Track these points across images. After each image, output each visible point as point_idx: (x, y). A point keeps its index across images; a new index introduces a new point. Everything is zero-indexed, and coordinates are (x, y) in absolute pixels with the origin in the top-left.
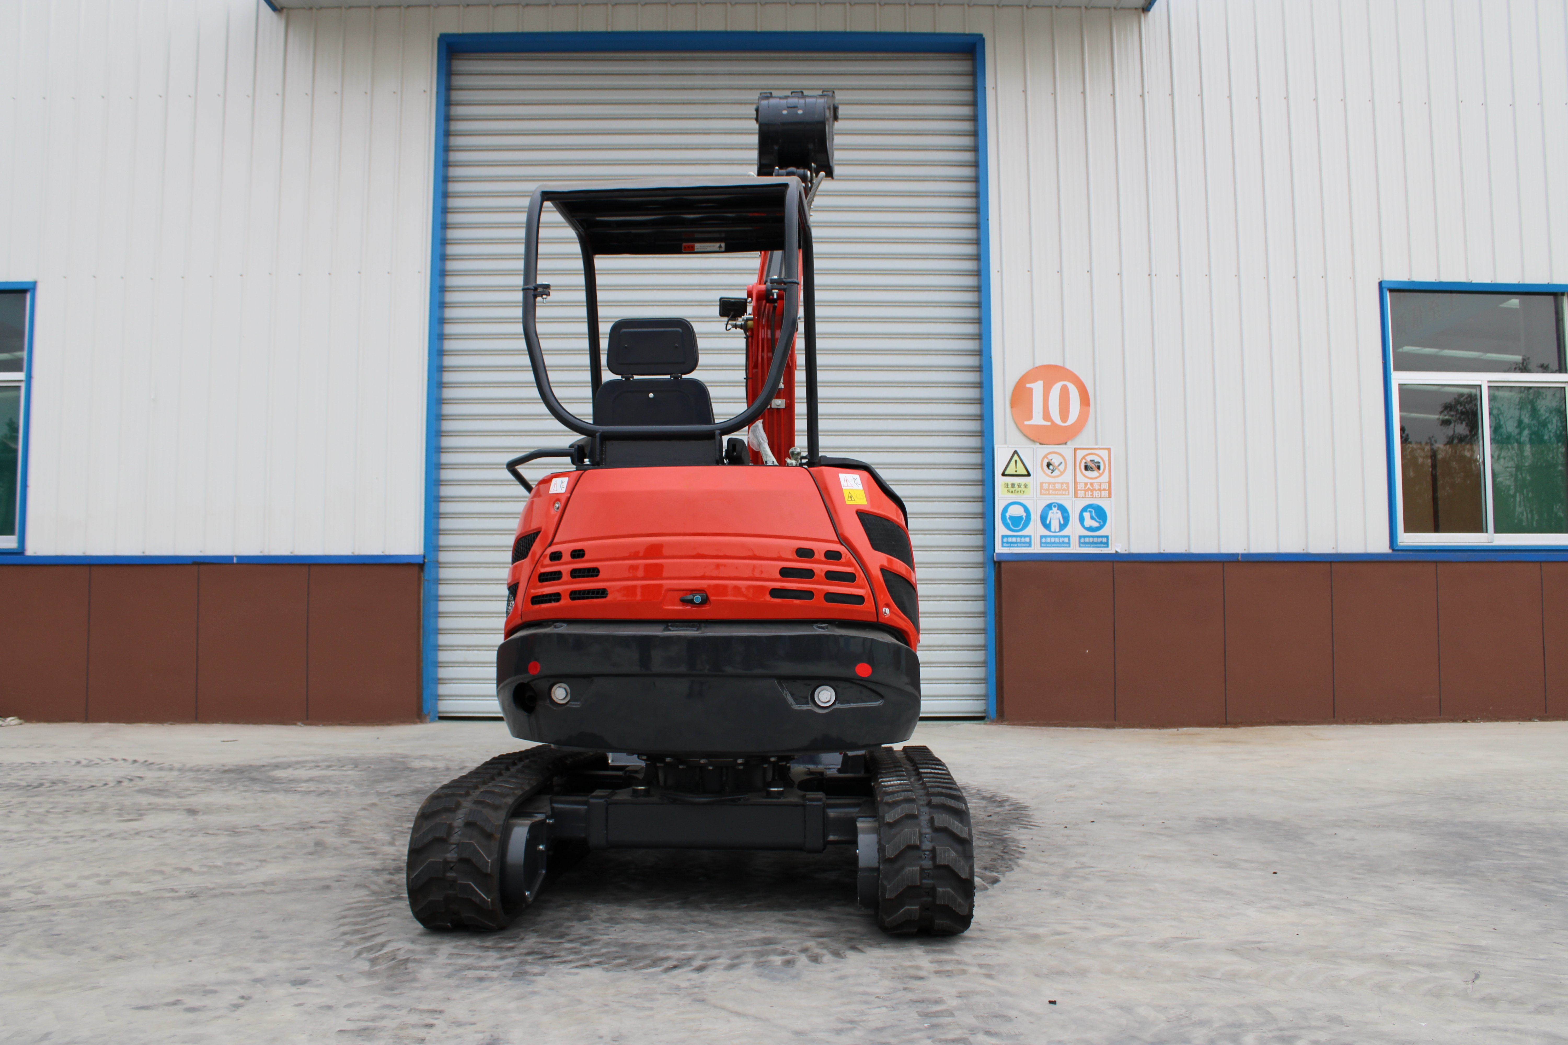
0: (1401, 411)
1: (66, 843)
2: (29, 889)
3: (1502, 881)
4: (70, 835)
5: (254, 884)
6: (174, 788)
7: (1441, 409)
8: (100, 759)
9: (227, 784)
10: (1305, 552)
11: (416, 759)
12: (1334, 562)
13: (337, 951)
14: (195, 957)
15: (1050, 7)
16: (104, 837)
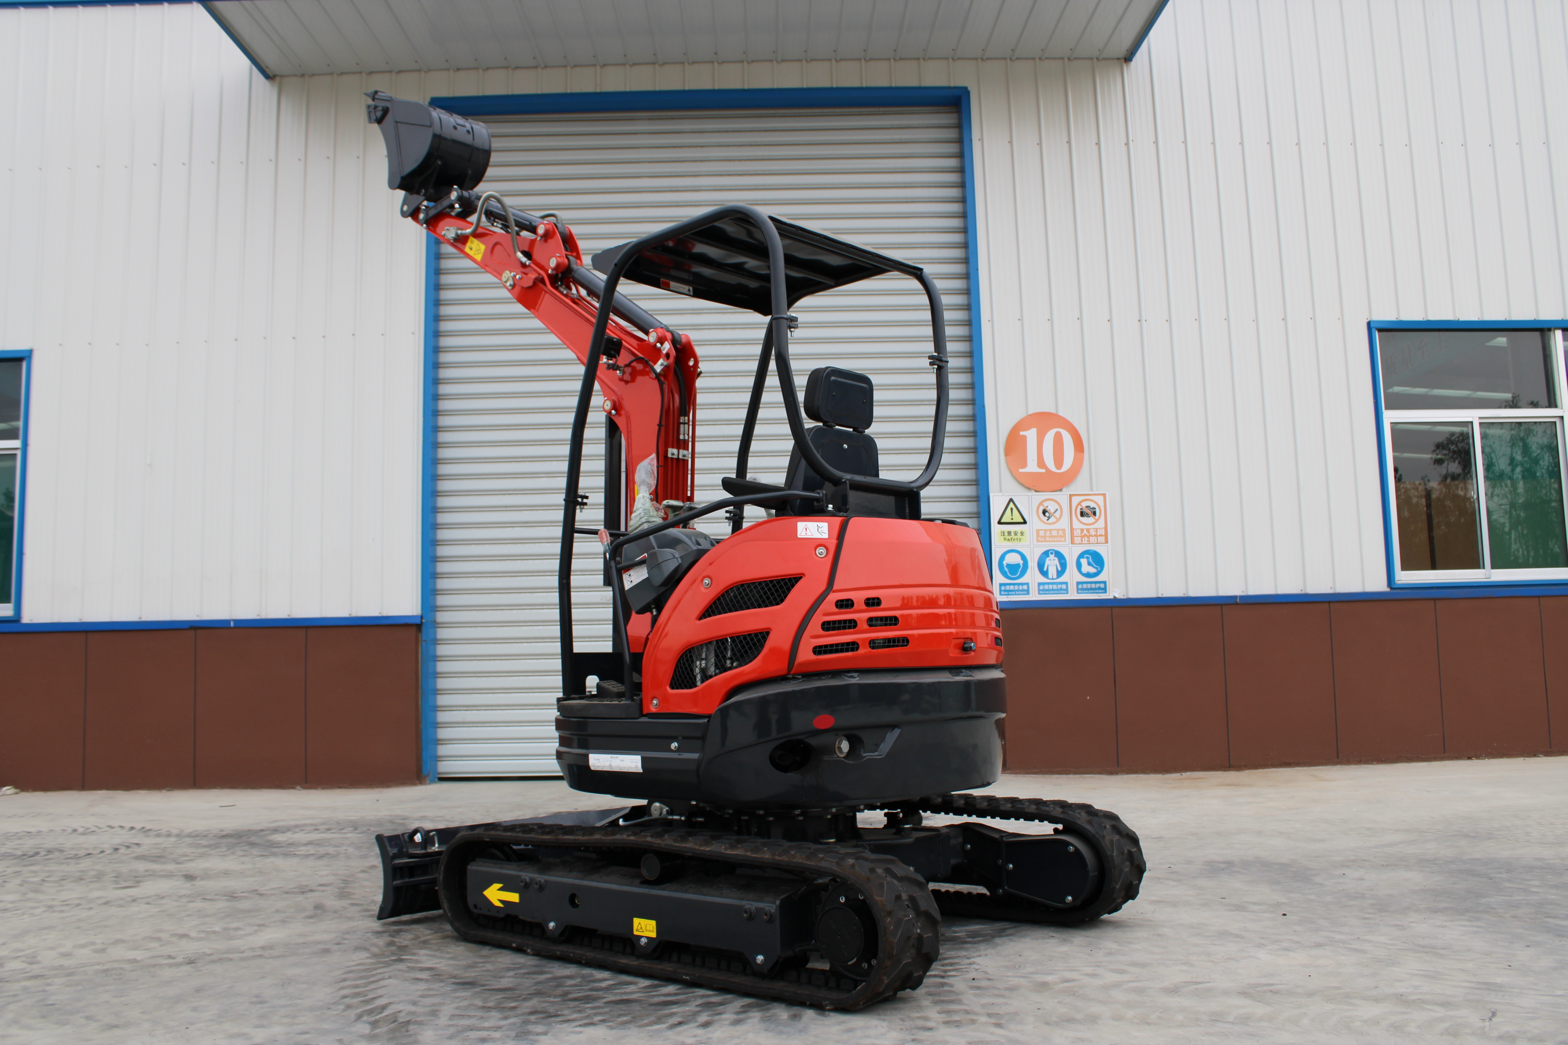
0: (1394, 450)
1: (62, 911)
2: (23, 959)
3: (1515, 917)
4: (65, 903)
5: (253, 949)
6: (172, 854)
7: (1433, 448)
8: (97, 827)
9: (225, 849)
10: (1303, 592)
11: (416, 820)
12: (1332, 602)
13: (337, 1015)
14: (192, 1023)
15: (1034, 59)
16: (100, 905)
